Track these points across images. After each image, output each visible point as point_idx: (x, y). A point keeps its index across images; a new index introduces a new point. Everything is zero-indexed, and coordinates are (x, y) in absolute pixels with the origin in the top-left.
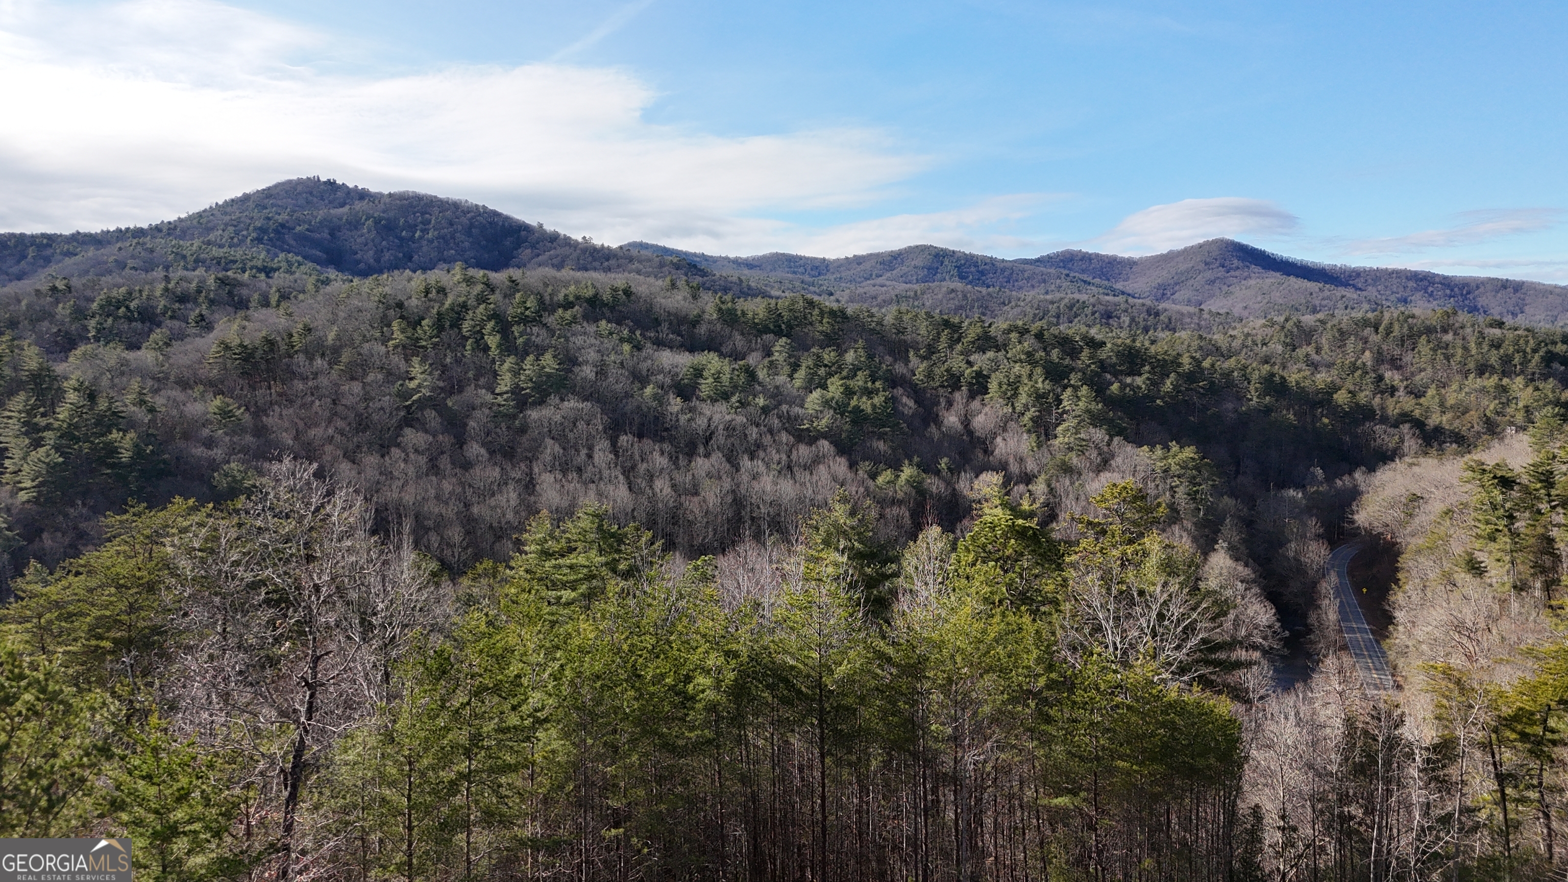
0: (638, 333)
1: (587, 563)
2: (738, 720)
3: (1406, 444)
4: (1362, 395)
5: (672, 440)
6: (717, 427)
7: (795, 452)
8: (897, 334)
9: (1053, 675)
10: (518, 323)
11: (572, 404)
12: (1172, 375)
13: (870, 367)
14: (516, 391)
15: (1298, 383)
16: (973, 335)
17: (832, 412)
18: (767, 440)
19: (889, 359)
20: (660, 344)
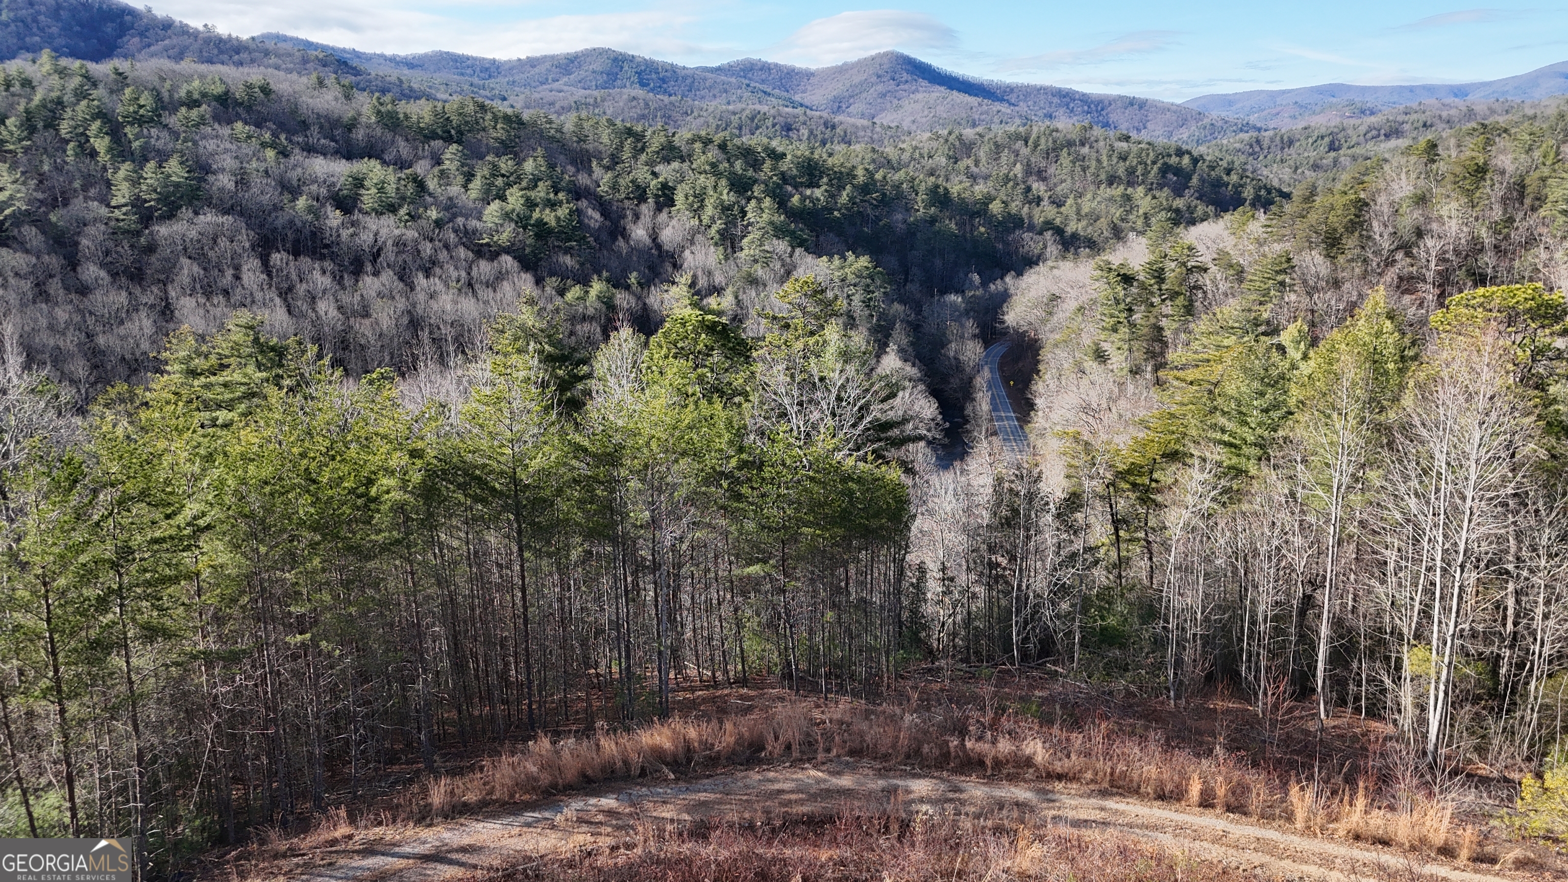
0: (283, 137)
1: (244, 380)
2: (429, 523)
3: (1048, 250)
4: (1014, 205)
5: (333, 257)
6: (385, 243)
7: (475, 269)
8: (578, 142)
9: (744, 456)
10: (132, 124)
11: (209, 218)
12: (848, 187)
13: (551, 177)
14: (137, 203)
15: (959, 195)
16: (657, 144)
17: (513, 225)
18: (443, 255)
19: (571, 169)
20: (310, 150)
